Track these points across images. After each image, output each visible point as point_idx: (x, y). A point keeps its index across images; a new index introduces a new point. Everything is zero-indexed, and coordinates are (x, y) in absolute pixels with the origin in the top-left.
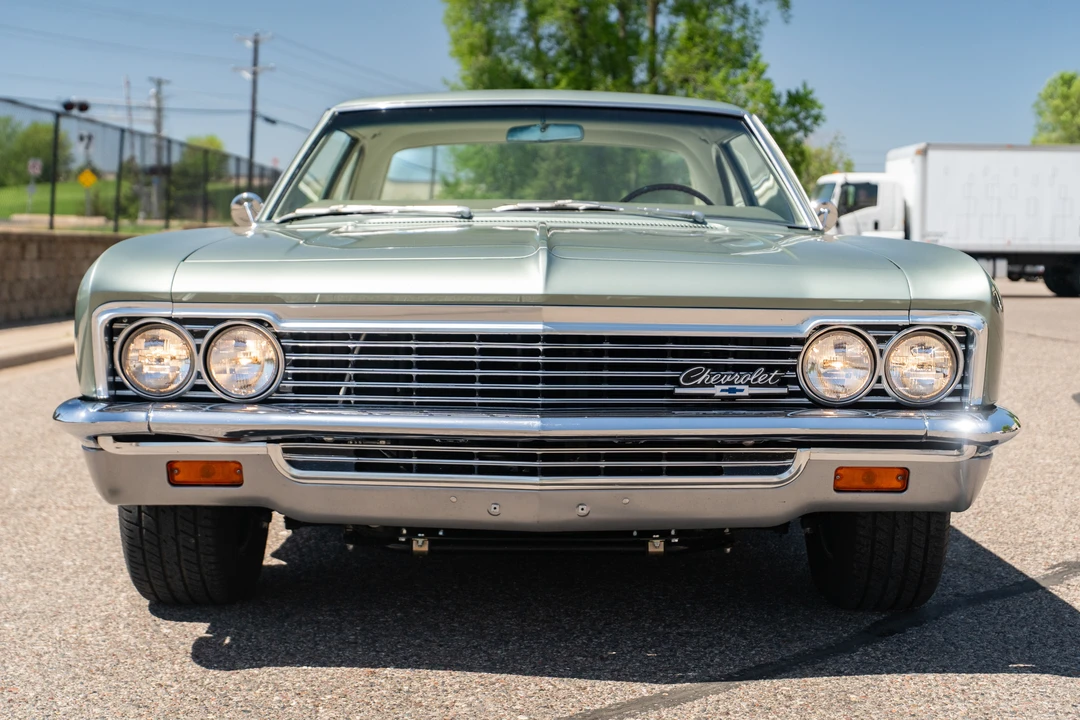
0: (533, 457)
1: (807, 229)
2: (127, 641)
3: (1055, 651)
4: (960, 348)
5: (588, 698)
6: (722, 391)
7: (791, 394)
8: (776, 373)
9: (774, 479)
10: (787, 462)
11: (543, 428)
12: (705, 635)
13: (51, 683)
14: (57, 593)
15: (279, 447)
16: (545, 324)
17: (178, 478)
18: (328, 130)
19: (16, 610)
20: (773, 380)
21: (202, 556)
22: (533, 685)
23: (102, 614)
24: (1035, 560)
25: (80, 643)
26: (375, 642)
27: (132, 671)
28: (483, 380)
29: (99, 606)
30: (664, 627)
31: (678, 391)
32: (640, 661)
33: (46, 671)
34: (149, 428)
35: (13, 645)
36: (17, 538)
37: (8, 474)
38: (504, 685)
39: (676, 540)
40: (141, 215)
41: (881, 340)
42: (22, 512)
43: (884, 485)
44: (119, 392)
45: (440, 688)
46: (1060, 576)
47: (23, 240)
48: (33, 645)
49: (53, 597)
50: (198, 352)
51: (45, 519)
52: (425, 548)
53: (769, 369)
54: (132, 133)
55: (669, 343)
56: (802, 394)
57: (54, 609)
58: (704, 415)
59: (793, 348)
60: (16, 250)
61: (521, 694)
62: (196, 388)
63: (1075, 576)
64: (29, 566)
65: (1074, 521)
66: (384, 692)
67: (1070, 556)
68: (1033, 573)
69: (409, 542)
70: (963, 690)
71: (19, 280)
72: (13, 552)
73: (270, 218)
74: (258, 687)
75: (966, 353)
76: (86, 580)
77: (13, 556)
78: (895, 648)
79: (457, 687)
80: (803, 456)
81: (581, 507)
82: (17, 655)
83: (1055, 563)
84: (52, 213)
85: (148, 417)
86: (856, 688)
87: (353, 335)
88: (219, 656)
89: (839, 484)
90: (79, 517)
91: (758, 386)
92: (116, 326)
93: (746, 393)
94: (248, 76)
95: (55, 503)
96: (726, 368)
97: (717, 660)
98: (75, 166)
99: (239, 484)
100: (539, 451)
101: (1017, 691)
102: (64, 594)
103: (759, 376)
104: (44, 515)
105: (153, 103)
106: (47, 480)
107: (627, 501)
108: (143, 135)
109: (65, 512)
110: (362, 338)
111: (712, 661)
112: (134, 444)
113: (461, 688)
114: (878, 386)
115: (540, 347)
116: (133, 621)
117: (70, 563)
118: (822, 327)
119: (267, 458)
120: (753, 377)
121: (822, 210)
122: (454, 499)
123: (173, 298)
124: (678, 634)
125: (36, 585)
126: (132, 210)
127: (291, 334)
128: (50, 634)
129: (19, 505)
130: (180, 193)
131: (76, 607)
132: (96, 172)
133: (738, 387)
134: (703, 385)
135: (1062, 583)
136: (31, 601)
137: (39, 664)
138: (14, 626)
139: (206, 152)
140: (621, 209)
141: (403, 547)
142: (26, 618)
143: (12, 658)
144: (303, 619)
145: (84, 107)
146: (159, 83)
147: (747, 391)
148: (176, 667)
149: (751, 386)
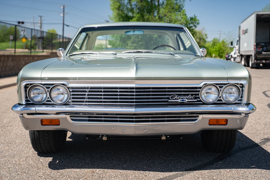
0: (133, 118)
1: (199, 56)
2: (31, 164)
3: (265, 164)
4: (241, 89)
5: (147, 178)
6: (180, 100)
7: (198, 101)
8: (194, 96)
9: (194, 122)
10: (197, 118)
11: (135, 111)
12: (176, 160)
13: (12, 176)
14: (15, 150)
15: (69, 116)
16: (136, 84)
17: (44, 123)
18: (81, 32)
19: (4, 155)
20: (193, 98)
21: (50, 141)
22: (133, 175)
23: (26, 156)
24: (257, 138)
25: (20, 164)
26: (94, 163)
27: (33, 172)
28: (120, 99)
29: (25, 154)
30: (166, 158)
31: (169, 101)
32: (160, 168)
33: (11, 173)
34: (36, 112)
35: (3, 165)
36: (5, 135)
37: (3, 117)
38: (126, 175)
39: (169, 137)
40: (37, 48)
41: (220, 87)
42: (6, 127)
43: (221, 123)
44: (28, 102)
45: (110, 176)
46: (264, 142)
47: (8, 56)
48: (8, 165)
49: (13, 151)
50: (48, 92)
51: (12, 129)
52: (106, 139)
53: (192, 95)
54: (35, 30)
55: (167, 89)
56: (200, 101)
57: (13, 155)
58: (176, 107)
59: (198, 90)
60: (6, 59)
61: (131, 178)
62: (48, 101)
63: (268, 142)
64: (8, 143)
65: (266, 127)
66: (96, 177)
67: (266, 137)
68: (257, 141)
69: (102, 138)
70: (242, 175)
71: (7, 66)
72: (4, 139)
73: (66, 55)
74: (64, 177)
75: (242, 90)
76: (22, 146)
77: (4, 140)
78: (224, 163)
79: (114, 176)
80: (201, 116)
81: (145, 130)
82: (4, 168)
83: (262, 139)
84: (15, 48)
85: (35, 109)
86: (215, 175)
87: (87, 88)
88: (54, 168)
89: (210, 123)
90: (21, 129)
91: (189, 99)
92: (27, 86)
93: (186, 101)
94: (62, 15)
95: (15, 125)
96: (181, 95)
97: (179, 167)
98: (21, 37)
99: (59, 125)
100: (134, 116)
101: (256, 175)
102: (16, 150)
103: (190, 97)
104: (12, 128)
105: (40, 22)
106: (13, 118)
107: (157, 128)
108: (37, 30)
109: (17, 127)
110: (89, 88)
111: (178, 167)
112: (32, 115)
113: (115, 176)
114: (220, 99)
115: (134, 90)
116: (33, 158)
117: (18, 142)
118: (205, 84)
119: (66, 118)
120: (188, 97)
121: (203, 51)
122: (113, 128)
123: (41, 79)
124: (169, 160)
125: (9, 148)
126: (35, 47)
127: (71, 87)
128: (12, 162)
129: (6, 125)
130: (46, 43)
131: (19, 154)
132: (26, 38)
133: (184, 100)
134: (175, 99)
135: (264, 144)
136: (8, 153)
137: (9, 171)
138: (3, 160)
139: (52, 34)
140: (154, 52)
141: (100, 139)
142: (6, 158)
143: (2, 169)
144: (76, 157)
145: (23, 23)
146: (41, 17)
147: (187, 100)
148: (44, 171)
149: (188, 99)
